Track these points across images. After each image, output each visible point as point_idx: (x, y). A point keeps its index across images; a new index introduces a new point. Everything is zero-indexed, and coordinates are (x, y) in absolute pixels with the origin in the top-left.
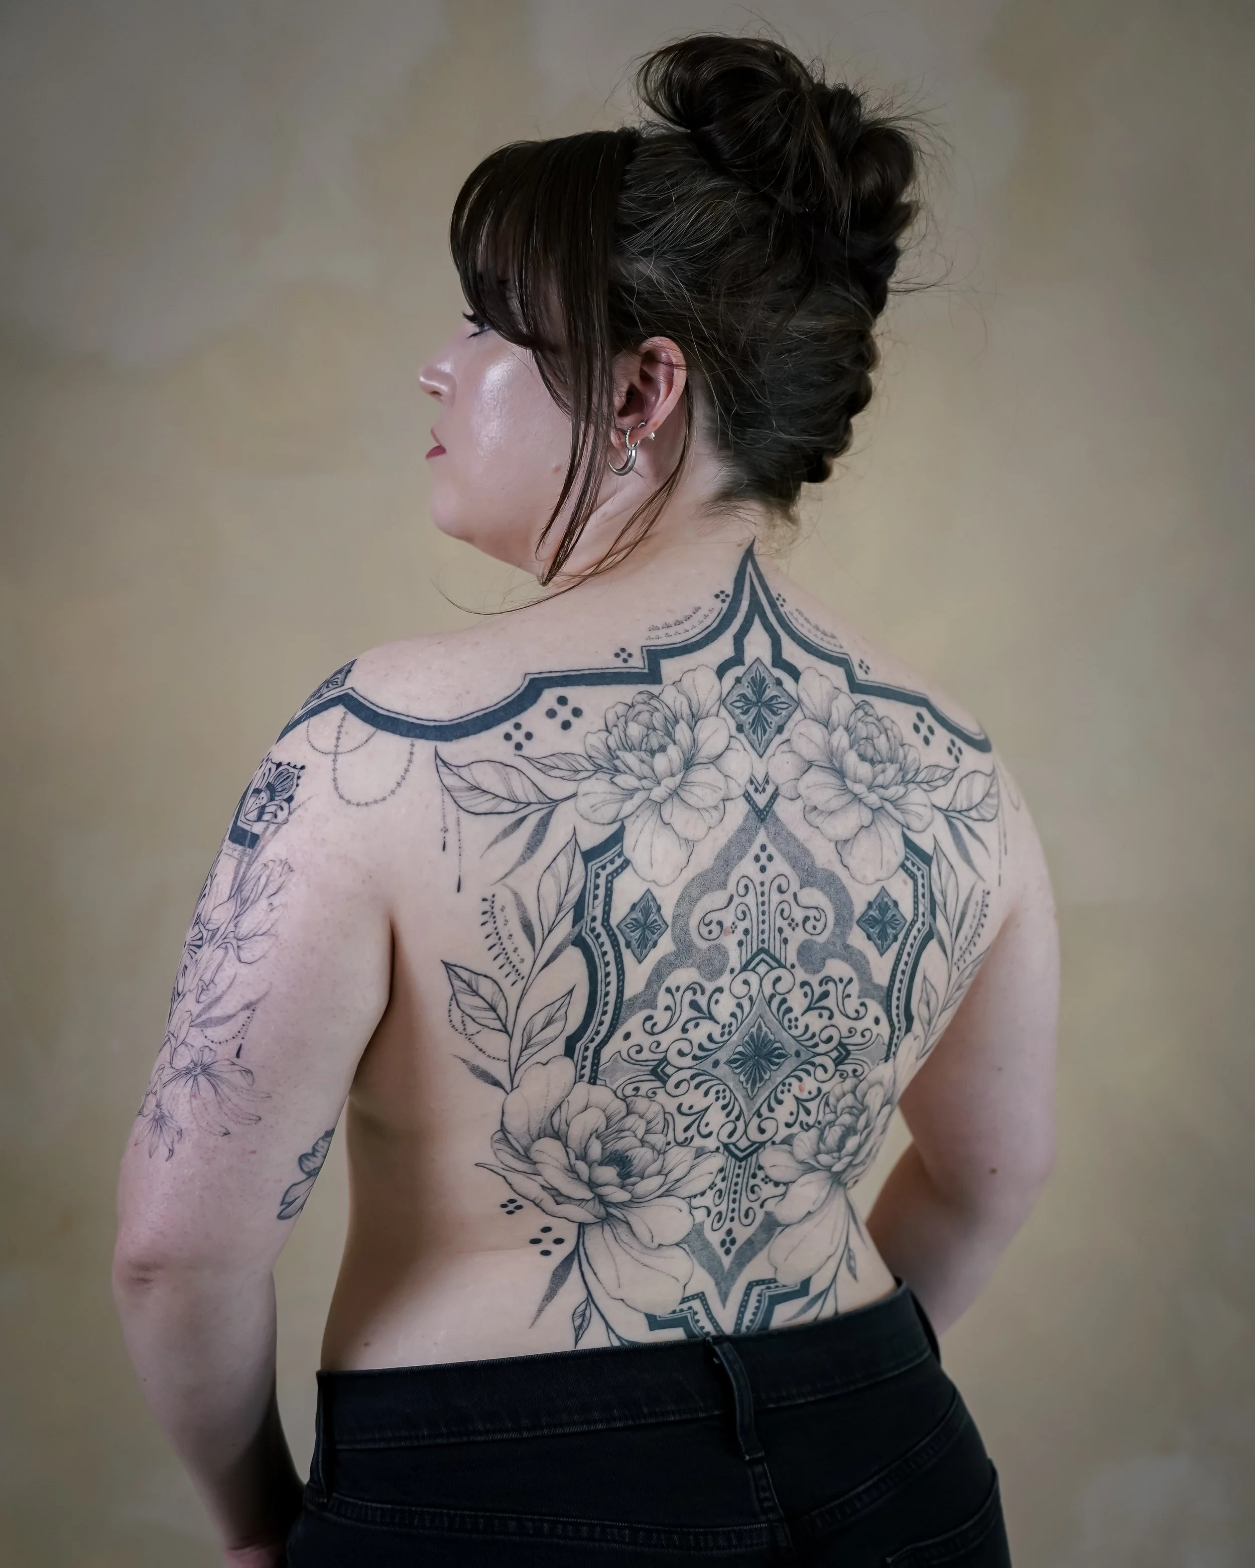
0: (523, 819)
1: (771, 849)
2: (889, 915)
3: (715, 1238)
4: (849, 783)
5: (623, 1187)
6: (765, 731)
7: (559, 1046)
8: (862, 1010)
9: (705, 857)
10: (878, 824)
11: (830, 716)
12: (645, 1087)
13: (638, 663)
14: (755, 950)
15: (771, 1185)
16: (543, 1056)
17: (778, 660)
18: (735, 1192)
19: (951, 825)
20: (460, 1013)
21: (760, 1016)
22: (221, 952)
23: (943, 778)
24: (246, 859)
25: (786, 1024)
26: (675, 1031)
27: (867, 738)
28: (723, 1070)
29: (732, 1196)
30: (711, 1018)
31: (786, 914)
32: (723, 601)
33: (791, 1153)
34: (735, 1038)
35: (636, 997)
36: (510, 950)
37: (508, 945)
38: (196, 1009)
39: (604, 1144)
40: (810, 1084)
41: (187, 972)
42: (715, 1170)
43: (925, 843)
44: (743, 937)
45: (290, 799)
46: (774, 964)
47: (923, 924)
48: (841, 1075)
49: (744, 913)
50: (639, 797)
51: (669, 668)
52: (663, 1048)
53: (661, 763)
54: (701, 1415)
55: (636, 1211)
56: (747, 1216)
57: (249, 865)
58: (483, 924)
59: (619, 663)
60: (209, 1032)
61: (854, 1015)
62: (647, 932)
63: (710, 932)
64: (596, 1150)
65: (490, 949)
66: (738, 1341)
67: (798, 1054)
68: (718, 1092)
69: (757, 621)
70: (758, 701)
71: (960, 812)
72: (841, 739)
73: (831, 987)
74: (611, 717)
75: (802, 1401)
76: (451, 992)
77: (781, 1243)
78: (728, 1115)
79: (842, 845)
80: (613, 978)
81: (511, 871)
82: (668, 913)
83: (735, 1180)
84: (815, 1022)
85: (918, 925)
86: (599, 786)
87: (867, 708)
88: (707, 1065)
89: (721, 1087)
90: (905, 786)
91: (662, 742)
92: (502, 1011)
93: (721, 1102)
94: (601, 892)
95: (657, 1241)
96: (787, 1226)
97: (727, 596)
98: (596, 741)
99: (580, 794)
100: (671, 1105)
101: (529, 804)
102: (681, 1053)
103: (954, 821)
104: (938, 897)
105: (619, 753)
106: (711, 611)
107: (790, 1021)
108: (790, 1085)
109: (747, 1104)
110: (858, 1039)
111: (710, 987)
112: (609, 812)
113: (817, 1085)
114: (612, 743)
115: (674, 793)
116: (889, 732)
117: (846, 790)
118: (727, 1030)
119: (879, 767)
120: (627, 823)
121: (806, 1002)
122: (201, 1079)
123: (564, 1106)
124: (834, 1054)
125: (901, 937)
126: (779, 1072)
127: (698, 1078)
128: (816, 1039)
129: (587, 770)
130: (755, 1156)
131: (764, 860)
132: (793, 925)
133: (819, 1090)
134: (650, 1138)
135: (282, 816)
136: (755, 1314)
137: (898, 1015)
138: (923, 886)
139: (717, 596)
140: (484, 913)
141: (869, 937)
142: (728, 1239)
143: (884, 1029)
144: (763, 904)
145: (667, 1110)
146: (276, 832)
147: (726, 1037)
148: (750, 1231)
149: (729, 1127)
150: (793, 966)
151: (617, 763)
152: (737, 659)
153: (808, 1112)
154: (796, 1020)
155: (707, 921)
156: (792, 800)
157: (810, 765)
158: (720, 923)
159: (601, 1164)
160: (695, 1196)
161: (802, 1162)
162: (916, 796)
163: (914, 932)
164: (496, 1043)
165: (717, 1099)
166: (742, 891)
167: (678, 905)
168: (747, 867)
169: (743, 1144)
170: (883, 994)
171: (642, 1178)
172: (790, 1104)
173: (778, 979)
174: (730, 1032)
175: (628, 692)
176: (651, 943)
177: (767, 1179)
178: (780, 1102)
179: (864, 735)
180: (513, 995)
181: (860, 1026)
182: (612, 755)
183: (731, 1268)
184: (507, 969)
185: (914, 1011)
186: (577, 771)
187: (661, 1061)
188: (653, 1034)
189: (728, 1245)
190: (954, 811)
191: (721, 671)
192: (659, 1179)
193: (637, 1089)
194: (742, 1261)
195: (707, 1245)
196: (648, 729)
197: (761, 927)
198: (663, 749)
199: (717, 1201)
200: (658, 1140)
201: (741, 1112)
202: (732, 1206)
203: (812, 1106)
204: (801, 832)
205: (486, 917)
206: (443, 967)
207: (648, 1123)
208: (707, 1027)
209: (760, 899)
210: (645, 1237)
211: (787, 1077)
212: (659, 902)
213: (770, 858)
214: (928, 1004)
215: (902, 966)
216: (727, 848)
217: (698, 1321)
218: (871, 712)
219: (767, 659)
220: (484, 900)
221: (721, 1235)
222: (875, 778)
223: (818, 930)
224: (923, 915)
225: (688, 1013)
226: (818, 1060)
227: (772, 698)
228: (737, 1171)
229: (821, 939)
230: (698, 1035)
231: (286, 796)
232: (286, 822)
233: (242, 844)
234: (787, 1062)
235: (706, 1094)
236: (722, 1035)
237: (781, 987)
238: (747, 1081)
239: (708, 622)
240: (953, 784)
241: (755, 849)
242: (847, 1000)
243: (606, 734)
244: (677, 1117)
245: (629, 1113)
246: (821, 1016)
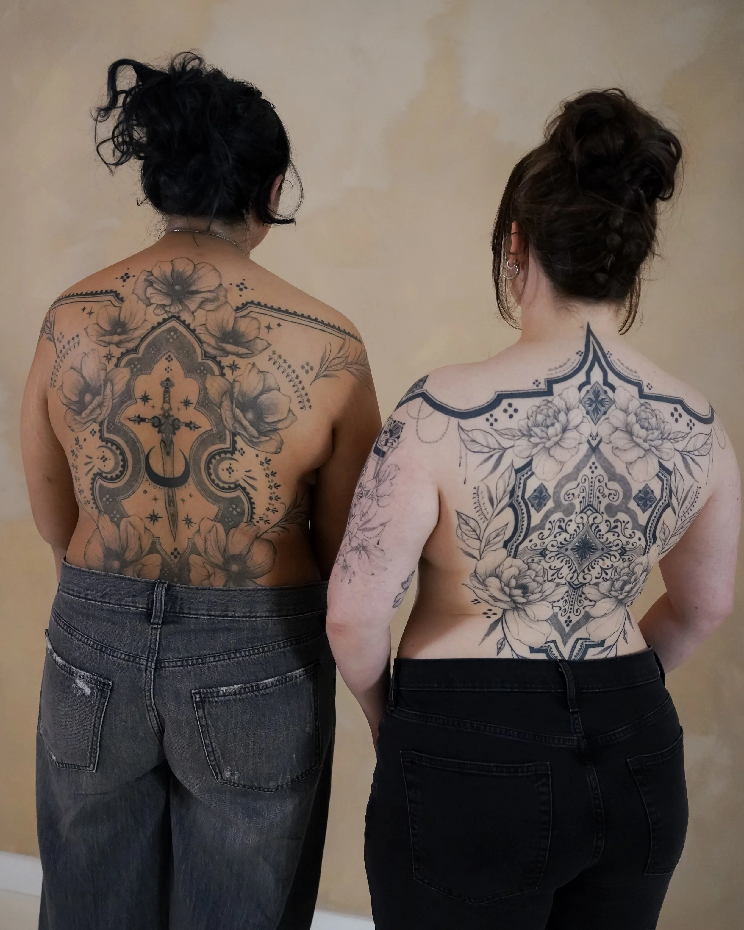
0: (492, 456)
1: (597, 464)
2: (649, 496)
3: (562, 619)
4: (634, 438)
5: (524, 597)
6: (598, 414)
7: (501, 544)
8: (633, 535)
9: (568, 469)
10: (647, 456)
11: (628, 408)
12: (536, 559)
13: (543, 387)
14: (586, 504)
15: (588, 601)
16: (494, 548)
17: (606, 382)
18: (572, 602)
19: (683, 458)
20: (460, 531)
21: (587, 532)
22: (370, 501)
23: (682, 437)
24: (380, 462)
25: (598, 536)
26: (552, 537)
27: (645, 419)
28: (569, 552)
29: (571, 603)
30: (566, 531)
31: (601, 491)
32: (581, 355)
33: (598, 590)
34: (575, 540)
35: (536, 526)
36: (483, 509)
37: (482, 506)
38: (360, 523)
39: (517, 581)
40: (608, 563)
41: (356, 507)
42: (564, 592)
43: (669, 465)
44: (582, 500)
45: (398, 437)
46: (594, 511)
47: (665, 501)
48: (623, 560)
49: (583, 490)
50: (540, 447)
51: (556, 388)
52: (545, 544)
53: (551, 431)
54: (553, 691)
55: (529, 606)
56: (577, 612)
57: (382, 465)
58: (474, 498)
59: (535, 387)
60: (366, 533)
61: (629, 536)
62: (541, 500)
63: (569, 498)
64: (513, 583)
65: (475, 508)
66: (570, 663)
67: (603, 549)
68: (566, 561)
69: (596, 365)
70: (596, 401)
71: (689, 452)
72: (632, 418)
73: (619, 524)
74: (530, 413)
75: (598, 691)
76: (458, 523)
77: (592, 625)
78: (570, 571)
79: (629, 465)
80: (526, 519)
81: (486, 477)
82: (551, 491)
83: (572, 597)
84: (611, 537)
85: (663, 501)
86: (523, 443)
87: (647, 405)
88: (563, 550)
89: (568, 559)
90: (662, 441)
91: (553, 422)
92: (478, 533)
93: (568, 565)
94: (522, 486)
95: (537, 619)
96: (595, 618)
97: (582, 353)
98: (523, 424)
99: (515, 446)
100: (547, 566)
101: (495, 449)
102: (553, 546)
103: (685, 456)
104: (674, 490)
105: (533, 428)
106: (575, 360)
107: (600, 535)
108: (598, 561)
109: (578, 567)
110: (630, 546)
111: (566, 519)
112: (526, 453)
113: (611, 563)
114: (530, 425)
115: (557, 443)
116: (658, 416)
117: (633, 441)
118: (572, 536)
119: (651, 432)
120: (534, 457)
121: (607, 528)
122: (362, 552)
123: (501, 566)
124: (620, 551)
125: (653, 506)
126: (593, 556)
127: (559, 556)
128: (611, 544)
129: (518, 436)
130: (581, 588)
131: (593, 469)
132: (604, 496)
133: (612, 565)
134: (538, 579)
135: (395, 444)
136: (579, 651)
137: (649, 537)
138: (667, 484)
139: (577, 353)
140: (474, 493)
141: (638, 505)
142: (568, 620)
143: (643, 542)
144: (592, 486)
145: (545, 568)
146: (393, 451)
147: (571, 539)
148: (578, 618)
149: (571, 575)
150: (603, 513)
151: (532, 432)
152: (588, 382)
153: (607, 574)
154: (603, 535)
155: (568, 493)
156: (607, 444)
157: (617, 429)
158: (573, 494)
159: (515, 588)
160: (555, 602)
161: (603, 594)
162: (667, 445)
163: (660, 504)
164: (476, 544)
165: (566, 564)
166: (583, 481)
167: (555, 488)
168: (586, 471)
169: (576, 582)
170: (643, 529)
171: (533, 594)
172: (598, 569)
173: (596, 518)
174: (573, 537)
175: (537, 401)
176: (543, 504)
177: (586, 598)
178: (593, 568)
179: (644, 417)
180: (483, 526)
181: (632, 541)
182: (529, 429)
183: (569, 632)
184: (482, 516)
185: (657, 535)
186: (514, 436)
187: (544, 549)
188: (542, 539)
189: (568, 623)
190: (686, 452)
191: (580, 388)
192: (540, 595)
193: (533, 560)
194: (574, 629)
195: (559, 622)
196: (546, 416)
197: (590, 496)
198: (553, 425)
199: (564, 604)
200: (540, 579)
201: (576, 570)
202: (570, 607)
203: (609, 572)
204: (611, 458)
205: (475, 495)
206: (456, 513)
207: (537, 573)
208: (564, 535)
209: (591, 484)
210: (532, 617)
211: (598, 558)
212: (546, 487)
213: (596, 468)
214: (664, 533)
215: (653, 518)
216: (579, 464)
217: (552, 651)
218: (649, 407)
219: (601, 382)
220: (475, 488)
221: (565, 618)
222: (647, 436)
223: (615, 500)
224: (665, 497)
225: (557, 530)
226: (612, 553)
227: (603, 399)
228: (573, 593)
229: (616, 503)
230: (560, 539)
231: (397, 436)
232: (396, 447)
233: (378, 455)
234: (597, 552)
235: (562, 561)
236: (570, 538)
237: (597, 521)
238: (579, 558)
239: (574, 365)
240: (686, 440)
241: (590, 464)
242: (626, 530)
243: (527, 420)
244: (549, 570)
245: (529, 569)
246: (614, 535)
